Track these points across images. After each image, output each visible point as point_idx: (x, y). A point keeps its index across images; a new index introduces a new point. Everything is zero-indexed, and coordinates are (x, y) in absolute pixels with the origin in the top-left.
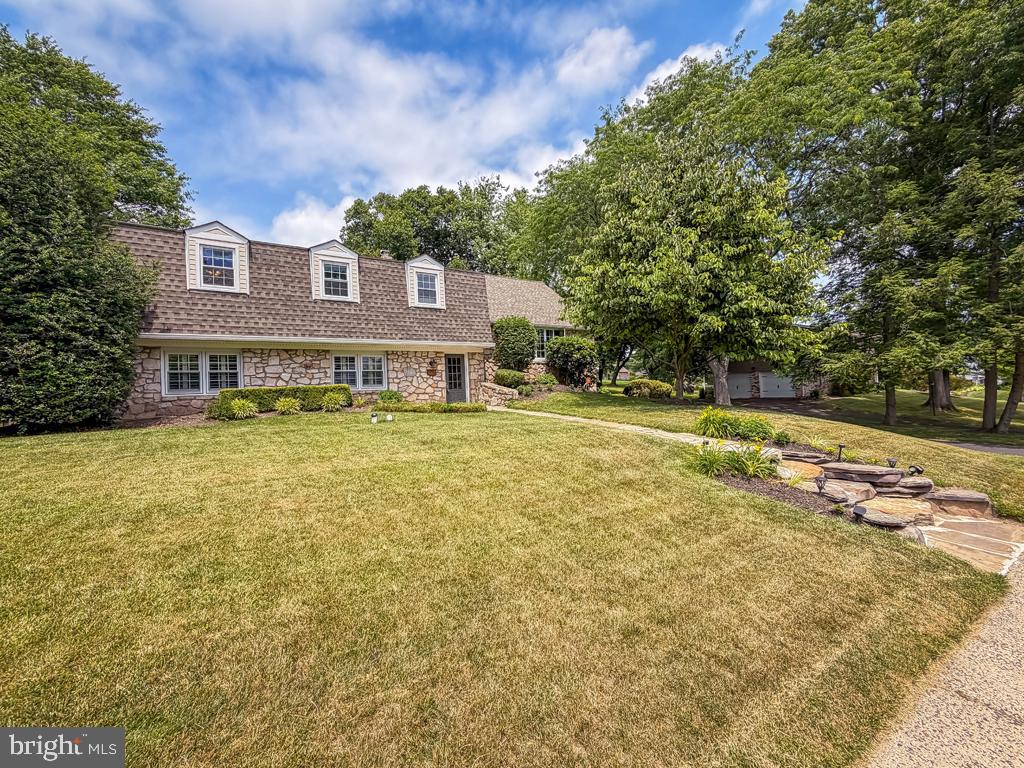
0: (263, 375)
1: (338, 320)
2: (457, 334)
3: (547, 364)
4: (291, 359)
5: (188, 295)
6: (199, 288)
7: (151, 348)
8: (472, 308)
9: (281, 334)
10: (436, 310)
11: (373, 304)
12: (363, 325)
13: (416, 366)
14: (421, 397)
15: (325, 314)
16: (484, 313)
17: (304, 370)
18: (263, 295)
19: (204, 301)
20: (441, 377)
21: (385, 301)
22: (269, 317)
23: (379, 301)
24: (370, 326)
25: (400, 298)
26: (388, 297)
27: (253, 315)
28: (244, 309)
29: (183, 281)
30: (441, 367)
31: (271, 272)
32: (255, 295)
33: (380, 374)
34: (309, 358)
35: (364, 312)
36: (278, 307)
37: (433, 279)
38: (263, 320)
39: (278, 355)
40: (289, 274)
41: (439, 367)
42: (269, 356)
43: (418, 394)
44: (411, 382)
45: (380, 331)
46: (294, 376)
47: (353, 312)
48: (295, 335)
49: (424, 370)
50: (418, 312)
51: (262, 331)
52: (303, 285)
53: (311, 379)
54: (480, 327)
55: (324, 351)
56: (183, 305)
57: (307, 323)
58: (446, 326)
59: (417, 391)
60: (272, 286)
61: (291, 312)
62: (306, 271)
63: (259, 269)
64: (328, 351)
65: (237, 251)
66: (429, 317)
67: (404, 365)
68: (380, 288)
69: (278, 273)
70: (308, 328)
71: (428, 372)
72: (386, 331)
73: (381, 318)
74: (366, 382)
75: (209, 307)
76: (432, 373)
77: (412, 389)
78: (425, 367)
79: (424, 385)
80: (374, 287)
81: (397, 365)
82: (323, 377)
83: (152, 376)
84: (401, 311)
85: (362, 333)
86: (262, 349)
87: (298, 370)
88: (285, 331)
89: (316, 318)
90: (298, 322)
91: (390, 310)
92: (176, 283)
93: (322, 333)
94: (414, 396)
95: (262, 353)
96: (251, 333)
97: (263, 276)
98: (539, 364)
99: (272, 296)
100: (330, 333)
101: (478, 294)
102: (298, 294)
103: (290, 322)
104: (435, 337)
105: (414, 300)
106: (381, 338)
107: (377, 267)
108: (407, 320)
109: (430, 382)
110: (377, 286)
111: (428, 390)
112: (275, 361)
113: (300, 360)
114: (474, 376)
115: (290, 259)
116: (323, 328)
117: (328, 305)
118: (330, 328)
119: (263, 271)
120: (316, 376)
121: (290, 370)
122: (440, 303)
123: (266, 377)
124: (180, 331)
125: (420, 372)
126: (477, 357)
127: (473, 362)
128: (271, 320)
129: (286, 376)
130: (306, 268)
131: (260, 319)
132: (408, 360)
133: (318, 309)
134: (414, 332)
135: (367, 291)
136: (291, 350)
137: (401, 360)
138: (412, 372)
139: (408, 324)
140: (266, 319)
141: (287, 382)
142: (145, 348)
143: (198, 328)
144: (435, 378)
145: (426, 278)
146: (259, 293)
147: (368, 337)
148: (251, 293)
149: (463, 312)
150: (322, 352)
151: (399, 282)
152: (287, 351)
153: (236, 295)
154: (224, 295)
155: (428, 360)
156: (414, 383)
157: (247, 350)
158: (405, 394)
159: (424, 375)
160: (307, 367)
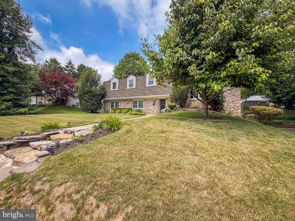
1: (131, 93)
2: (158, 93)
5: (111, 92)
6: (112, 90)
10: (153, 86)
11: (138, 88)
12: (135, 93)
13: (150, 103)
14: (151, 111)
15: (128, 92)
17: (127, 104)
18: (120, 90)
20: (157, 106)
21: (141, 87)
22: (120, 94)
25: (144, 85)
26: (141, 85)
28: (117, 93)
31: (121, 85)
33: (142, 105)
34: (128, 102)
35: (136, 90)
39: (123, 101)
40: (124, 84)
41: (156, 103)
47: (134, 90)
49: (152, 104)
50: (148, 88)
51: (119, 97)
52: (126, 86)
53: (128, 106)
54: (166, 90)
55: (131, 100)
56: (110, 94)
57: (125, 94)
58: (155, 91)
60: (121, 88)
61: (123, 92)
64: (132, 100)
66: (151, 89)
67: (147, 103)
74: (139, 107)
75: (113, 93)
76: (154, 104)
77: (148, 109)
78: (152, 103)
79: (152, 108)
80: (139, 84)
81: (145, 103)
82: (130, 106)
84: (144, 88)
87: (126, 104)
92: (109, 90)
94: (149, 111)
95: (121, 101)
102: (125, 88)
105: (147, 85)
107: (140, 78)
108: (145, 91)
109: (153, 107)
111: (153, 109)
112: (123, 103)
113: (126, 102)
115: (124, 81)
117: (129, 90)
126: (169, 99)
129: (124, 106)
130: (126, 82)
132: (148, 101)
135: (137, 85)
137: (146, 101)
138: (148, 104)
144: (155, 106)
148: (118, 90)
150: (130, 100)
151: (145, 81)
152: (125, 100)
154: (115, 91)
155: (153, 101)
156: (149, 107)
157: (119, 101)
158: (147, 110)
159: (152, 105)
160: (128, 104)
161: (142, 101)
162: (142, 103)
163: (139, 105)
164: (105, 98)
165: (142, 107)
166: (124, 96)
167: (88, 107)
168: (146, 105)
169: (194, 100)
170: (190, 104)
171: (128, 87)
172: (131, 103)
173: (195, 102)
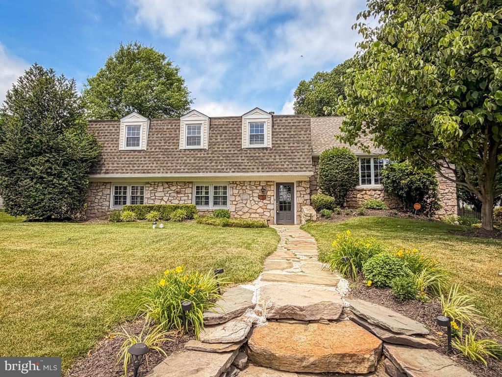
0: (154, 198)
1: (193, 161)
2: (280, 166)
3: (386, 191)
4: (169, 187)
5: (119, 154)
6: (124, 149)
7: (106, 183)
8: (296, 145)
9: (159, 173)
10: (263, 148)
11: (216, 149)
12: (208, 164)
13: (251, 192)
14: (253, 215)
15: (185, 158)
16: (306, 147)
17: (175, 195)
18: (153, 150)
19: (125, 156)
20: (270, 200)
21: (225, 146)
22: (155, 162)
23: (221, 146)
24: (213, 164)
25: (236, 143)
26: (228, 143)
27: (147, 162)
28: (143, 159)
29: (118, 146)
30: (271, 193)
31: (159, 135)
32: (149, 150)
33: (225, 198)
34: (179, 187)
35: (210, 155)
36: (160, 156)
37: (262, 126)
38: (151, 165)
39: (163, 185)
40: (168, 135)
41: (269, 193)
42: (158, 186)
43: (251, 213)
44: (246, 204)
45: (219, 167)
46: (170, 198)
47: (202, 155)
48: (167, 173)
49: (256, 195)
50: (249, 152)
51: (150, 171)
52: (175, 141)
53: (179, 201)
54: (301, 159)
55: (188, 182)
56: (116, 159)
57: (174, 165)
58: (270, 160)
59: (250, 211)
60: (158, 144)
61: (166, 159)
62: (177, 132)
63: (153, 134)
64: (192, 182)
65: (142, 126)
66: (257, 155)
67: (241, 192)
68: (223, 137)
69: (162, 135)
70: (174, 167)
71: (259, 197)
72: (223, 167)
73: (221, 158)
74: (215, 203)
75: (127, 159)
76: (263, 197)
77: (246, 209)
78: (257, 192)
79: (256, 207)
80: (219, 137)
81: (236, 191)
82: (188, 199)
83: (105, 198)
84: (236, 152)
85: (207, 170)
86: (155, 182)
87: (173, 194)
88: (162, 170)
89: (180, 161)
90: (169, 165)
91: (228, 152)
92: (115, 148)
93: (182, 170)
94: (248, 215)
95: (154, 185)
96: (144, 173)
97: (155, 139)
98: (375, 190)
99: (157, 150)
100: (186, 170)
101: (303, 132)
102: (172, 147)
103: (165, 165)
104: (260, 170)
105: (246, 143)
106: (219, 172)
107: (222, 123)
108: (240, 158)
109: (261, 204)
110: (221, 136)
111: (258, 211)
112: (160, 189)
113: (173, 188)
114: (301, 200)
115: (169, 127)
116: (183, 167)
117: (188, 152)
118: (187, 167)
119: (155, 136)
120: (182, 199)
121: (168, 195)
122: (268, 143)
123: (155, 199)
124: (113, 173)
125: (253, 196)
126: (303, 184)
127: (300, 189)
128: (155, 165)
129: (165, 199)
130: (177, 130)
131: (150, 164)
132: (244, 188)
133: (181, 156)
134: (244, 167)
135: (214, 140)
136: (170, 182)
137: (239, 187)
138: (246, 197)
139: (240, 161)
140: (153, 163)
141: (166, 202)
142: (104, 183)
143: (120, 171)
144: (264, 201)
145: (257, 126)
146: (151, 149)
147: (210, 172)
148: (147, 149)
149: (287, 148)
150: (187, 183)
151: (236, 131)
152: (167, 183)
153: (140, 151)
154: (134, 151)
155: (260, 188)
156: (248, 205)
157: (148, 183)
158: (240, 213)
159: (256, 199)
160: (178, 193)
161: (225, 188)
162: (225, 193)
163: (215, 198)
164: (97, 173)
165: (225, 203)
166: (168, 170)
167: (42, 200)
168: (238, 199)
169: (362, 190)
170: (354, 199)
171: (183, 145)
172: (188, 191)
173: (366, 194)
